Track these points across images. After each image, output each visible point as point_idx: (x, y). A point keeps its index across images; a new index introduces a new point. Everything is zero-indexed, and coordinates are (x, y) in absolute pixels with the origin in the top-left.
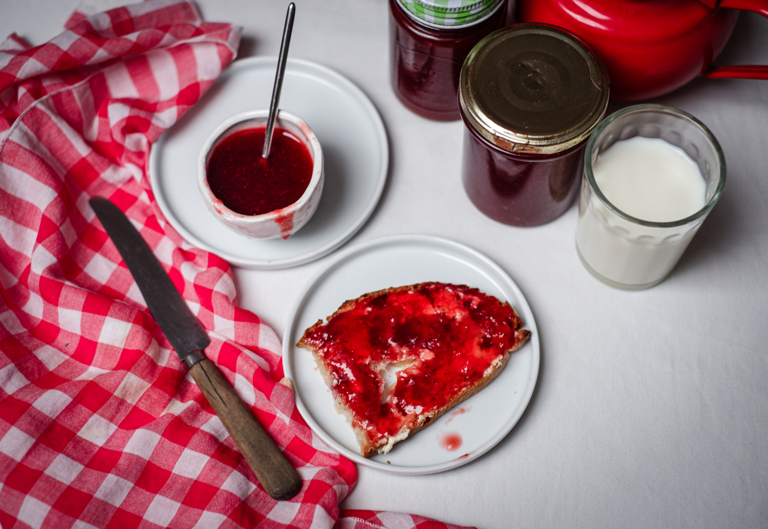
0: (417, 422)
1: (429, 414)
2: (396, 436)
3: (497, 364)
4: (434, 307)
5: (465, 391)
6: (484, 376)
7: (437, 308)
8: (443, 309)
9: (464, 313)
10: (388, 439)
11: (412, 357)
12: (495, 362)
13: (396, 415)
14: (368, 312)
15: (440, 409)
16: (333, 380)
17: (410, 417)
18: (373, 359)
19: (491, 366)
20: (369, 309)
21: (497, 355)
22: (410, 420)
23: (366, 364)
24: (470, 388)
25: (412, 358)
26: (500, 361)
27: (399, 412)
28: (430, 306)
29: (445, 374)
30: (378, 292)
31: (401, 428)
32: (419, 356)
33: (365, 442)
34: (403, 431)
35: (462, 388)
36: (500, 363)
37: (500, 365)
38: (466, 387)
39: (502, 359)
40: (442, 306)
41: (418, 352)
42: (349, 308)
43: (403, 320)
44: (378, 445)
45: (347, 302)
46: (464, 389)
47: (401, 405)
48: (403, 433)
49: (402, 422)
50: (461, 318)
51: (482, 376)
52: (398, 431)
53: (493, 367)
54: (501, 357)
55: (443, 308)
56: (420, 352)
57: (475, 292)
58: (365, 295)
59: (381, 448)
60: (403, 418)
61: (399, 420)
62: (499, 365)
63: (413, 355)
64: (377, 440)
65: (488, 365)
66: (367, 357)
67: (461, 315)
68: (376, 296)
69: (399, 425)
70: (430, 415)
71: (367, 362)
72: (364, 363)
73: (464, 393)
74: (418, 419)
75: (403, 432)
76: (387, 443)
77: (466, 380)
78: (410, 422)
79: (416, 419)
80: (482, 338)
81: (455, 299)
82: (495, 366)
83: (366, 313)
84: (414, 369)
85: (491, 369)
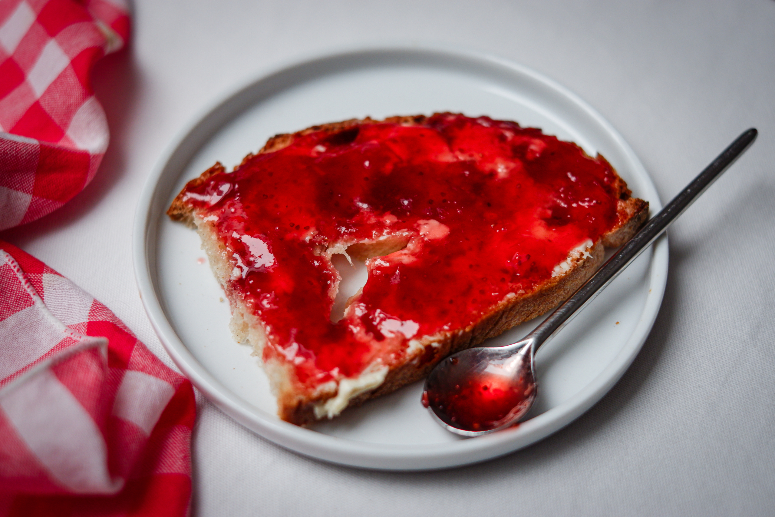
0: (406, 352)
1: (432, 338)
2: (356, 377)
3: (582, 254)
4: (452, 151)
5: (512, 299)
6: (554, 275)
7: (458, 153)
8: (471, 155)
9: (512, 165)
10: (338, 383)
11: (404, 232)
12: (578, 252)
13: (361, 338)
14: (319, 153)
15: (456, 331)
16: (233, 270)
17: (389, 344)
18: (320, 234)
19: (569, 260)
20: (321, 149)
21: (580, 240)
22: (389, 348)
23: (304, 241)
24: (523, 294)
25: (402, 235)
26: (586, 250)
27: (367, 332)
28: (446, 148)
29: (471, 266)
30: (342, 123)
31: (368, 363)
32: (418, 232)
33: (288, 386)
34: (374, 369)
35: (508, 293)
36: (586, 255)
37: (588, 257)
38: (516, 293)
39: (592, 248)
40: (469, 148)
41: (415, 225)
42: (280, 146)
43: (388, 168)
44: (315, 393)
45: (278, 136)
46: (511, 296)
47: (373, 320)
48: (374, 373)
49: (373, 352)
50: (506, 173)
51: (550, 275)
52: (363, 369)
53: (572, 261)
54: (589, 243)
55: (471, 151)
56: (419, 225)
57: (535, 133)
58: (315, 128)
59: (322, 401)
60: (376, 345)
61: (366, 348)
62: (585, 257)
63: (406, 230)
64: (314, 384)
65: (563, 257)
66: (307, 229)
67: (507, 168)
68: (336, 130)
69: (366, 357)
70: (434, 341)
71: (308, 239)
72: (302, 238)
73: (510, 305)
74: (409, 346)
75: (372, 371)
76: (335, 394)
77: (515, 279)
78: (389, 352)
79: (403, 348)
80: (549, 208)
81: (496, 140)
82: (578, 260)
83: (314, 154)
84: (405, 254)
85: (569, 265)
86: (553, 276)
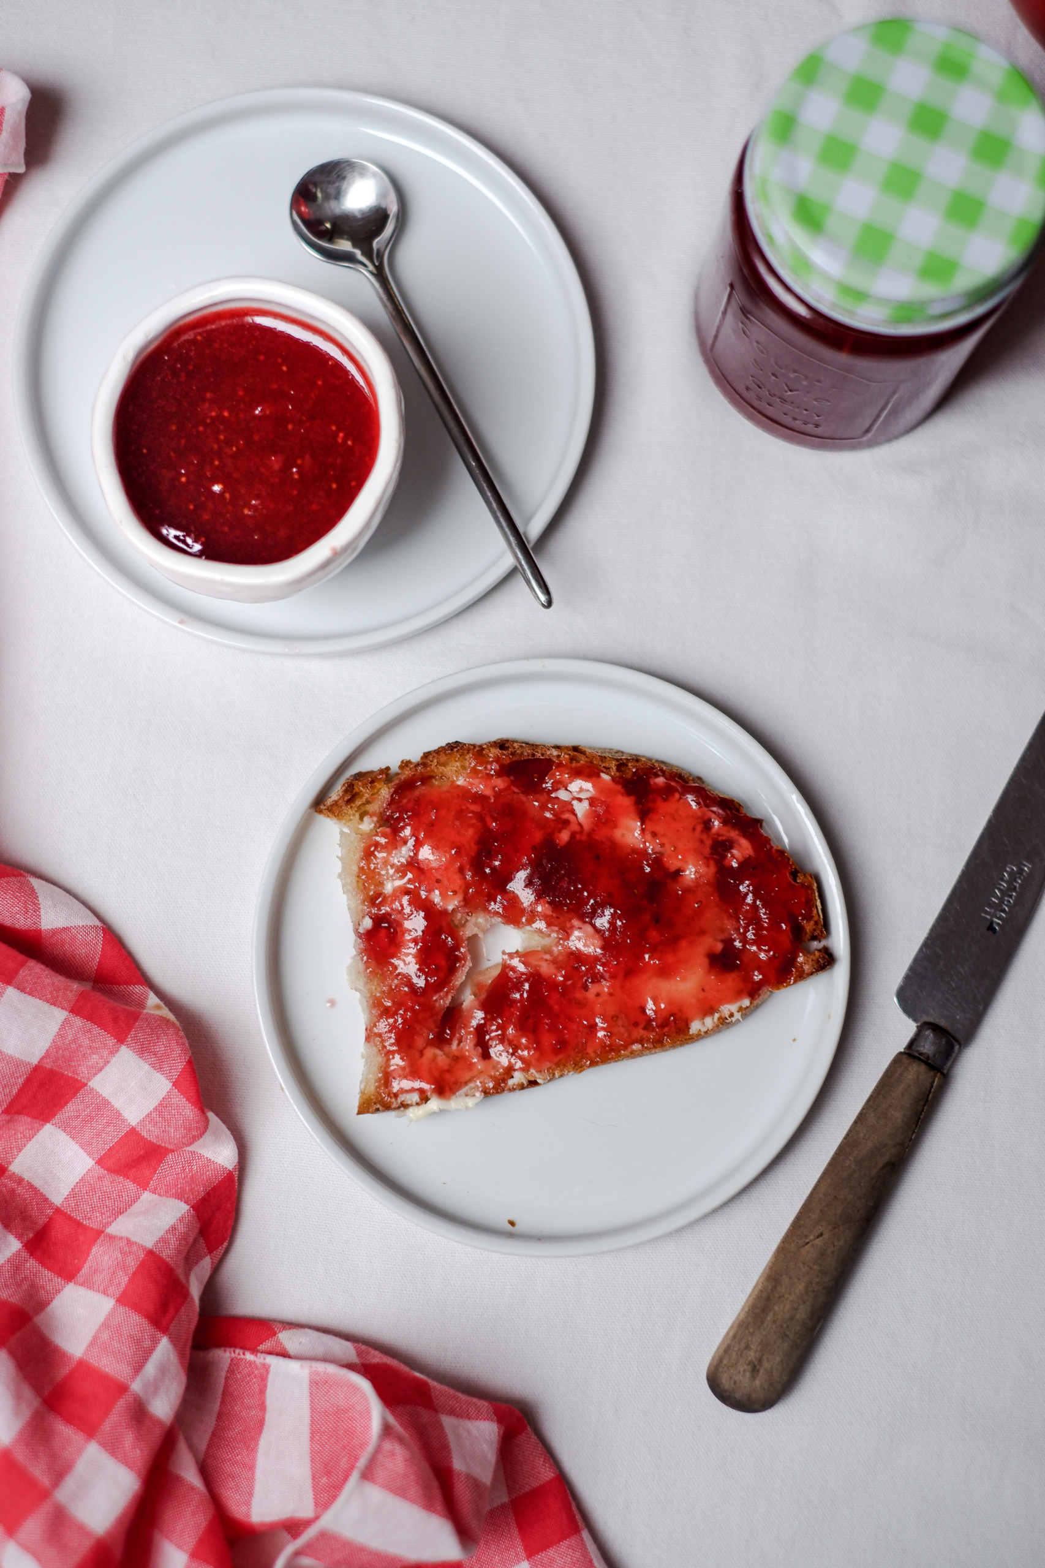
0: (506, 1084)
1: (537, 1075)
2: (449, 1098)
3: (732, 1015)
4: (643, 830)
5: (636, 1051)
6: (692, 1029)
7: (648, 835)
8: (662, 844)
9: (704, 870)
11: (553, 930)
12: (729, 1010)
13: (467, 1050)
16: (364, 917)
17: (494, 1067)
18: (465, 903)
19: (717, 1015)
21: (738, 995)
22: (492, 1072)
23: (446, 912)
24: (650, 1048)
25: (550, 932)
26: (739, 1008)
27: (476, 1046)
28: (638, 826)
31: (466, 1083)
32: (568, 935)
34: (469, 1092)
35: (633, 1043)
36: (737, 1016)
37: (736, 1021)
38: (642, 1045)
39: (745, 1006)
40: (664, 835)
41: (568, 925)
43: (564, 837)
45: (456, 745)
46: (636, 1047)
47: (487, 1032)
48: (468, 1097)
49: (474, 1072)
50: (694, 879)
51: (687, 1028)
52: (458, 1089)
53: (720, 1018)
54: (745, 1001)
55: (665, 841)
56: (572, 927)
57: (752, 825)
58: (503, 744)
60: (479, 1064)
61: (468, 1064)
62: (733, 1020)
63: (556, 929)
65: (710, 1009)
66: (454, 894)
67: (697, 871)
68: (526, 755)
69: (466, 1076)
70: (539, 1078)
71: (451, 909)
74: (513, 1077)
75: (467, 1095)
77: (647, 1028)
78: (491, 1077)
79: (506, 1077)
80: (722, 941)
81: (699, 828)
82: (726, 1019)
84: (546, 960)
85: (714, 1023)
86: (691, 1033)
